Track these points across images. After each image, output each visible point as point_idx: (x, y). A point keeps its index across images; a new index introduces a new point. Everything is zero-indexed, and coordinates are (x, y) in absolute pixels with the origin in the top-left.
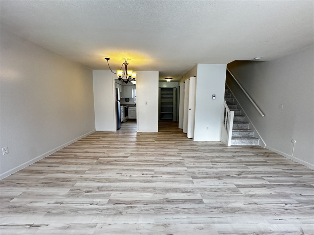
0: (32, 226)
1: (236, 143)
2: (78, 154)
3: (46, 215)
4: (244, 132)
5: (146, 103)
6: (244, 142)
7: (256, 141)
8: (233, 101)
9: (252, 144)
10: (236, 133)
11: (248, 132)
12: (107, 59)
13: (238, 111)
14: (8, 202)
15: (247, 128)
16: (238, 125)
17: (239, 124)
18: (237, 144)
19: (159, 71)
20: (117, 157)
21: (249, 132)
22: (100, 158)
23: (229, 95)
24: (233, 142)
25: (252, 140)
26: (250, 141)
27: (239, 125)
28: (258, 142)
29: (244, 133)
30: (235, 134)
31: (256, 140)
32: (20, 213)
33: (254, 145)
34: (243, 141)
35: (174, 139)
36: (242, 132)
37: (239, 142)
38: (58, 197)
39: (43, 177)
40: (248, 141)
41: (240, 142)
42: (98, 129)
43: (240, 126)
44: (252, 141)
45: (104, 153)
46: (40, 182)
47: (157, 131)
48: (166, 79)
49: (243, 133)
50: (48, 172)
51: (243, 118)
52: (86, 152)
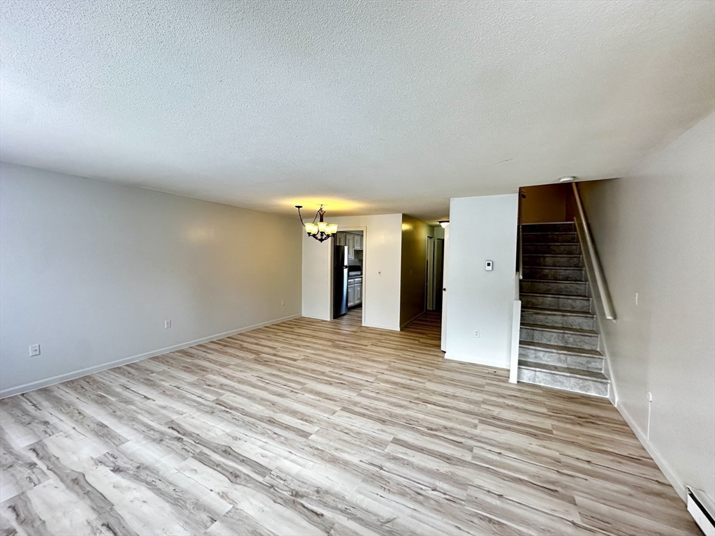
0: (145, 397)
1: (537, 380)
2: (245, 345)
3: (161, 393)
4: (574, 357)
5: (380, 273)
6: (560, 382)
7: (600, 386)
8: (581, 274)
9: (588, 390)
10: (547, 354)
11: (585, 359)
12: (299, 207)
13: (584, 302)
14: (148, 374)
15: (594, 348)
16: (563, 337)
17: (566, 335)
18: (540, 382)
19: (404, 213)
20: (284, 357)
21: (588, 359)
22: (263, 355)
23: (575, 259)
24: (529, 375)
25: (586, 380)
26: (581, 381)
27: (569, 337)
28: (606, 389)
29: (572, 360)
30: (546, 358)
31: (601, 382)
32: (148, 385)
33: (593, 393)
34: (557, 376)
35: (411, 348)
36: (564, 354)
37: (544, 378)
38: (182, 382)
39: (189, 361)
40: (573, 380)
41: (549, 378)
42: (304, 314)
43: (571, 340)
44: (587, 383)
45: (274, 348)
46: (183, 365)
47: (398, 329)
48: (440, 222)
49: (569, 358)
50: (198, 357)
51: (590, 322)
52: (257, 344)
